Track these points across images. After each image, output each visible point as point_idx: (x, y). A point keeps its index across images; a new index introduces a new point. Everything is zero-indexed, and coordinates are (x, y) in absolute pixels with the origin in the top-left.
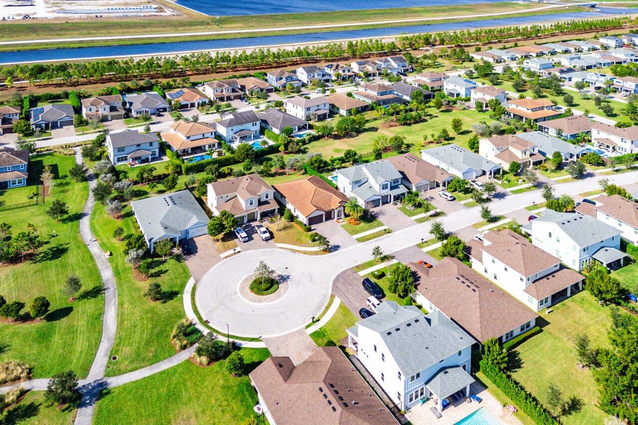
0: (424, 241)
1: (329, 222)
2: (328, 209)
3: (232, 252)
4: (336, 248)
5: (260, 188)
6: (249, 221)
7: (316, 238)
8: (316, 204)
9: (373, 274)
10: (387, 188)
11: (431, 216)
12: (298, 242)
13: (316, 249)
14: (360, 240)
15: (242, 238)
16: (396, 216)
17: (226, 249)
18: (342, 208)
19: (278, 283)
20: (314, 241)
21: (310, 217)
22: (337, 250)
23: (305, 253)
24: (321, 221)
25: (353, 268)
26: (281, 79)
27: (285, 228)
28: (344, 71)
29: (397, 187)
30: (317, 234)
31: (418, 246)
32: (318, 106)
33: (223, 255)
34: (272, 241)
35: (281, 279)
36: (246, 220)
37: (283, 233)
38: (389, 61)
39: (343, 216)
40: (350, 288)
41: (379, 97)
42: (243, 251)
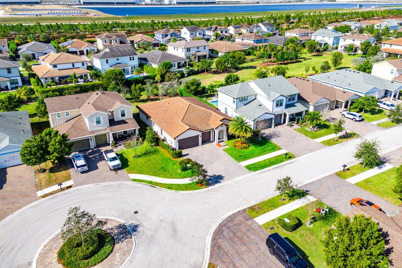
0: (346, 168)
1: (207, 146)
2: (205, 128)
3: (56, 187)
4: (217, 179)
5: (114, 104)
6: (98, 146)
7: (188, 165)
8: (189, 123)
9: (280, 220)
10: (281, 105)
11: (341, 137)
12: (162, 171)
13: (187, 181)
14: (252, 168)
15: (78, 167)
16: (295, 138)
17: (50, 183)
18: (224, 128)
19: (113, 242)
20: (185, 169)
21: (180, 138)
22: (218, 182)
23: (170, 187)
24: (197, 145)
25: (244, 210)
26: (166, 36)
27: (146, 154)
28: (222, 32)
29: (292, 105)
30: (189, 161)
31: (338, 174)
32: (198, 48)
33: (40, 193)
34: (124, 171)
35: (121, 233)
36: (93, 144)
37: (142, 160)
38: (260, 27)
39: (225, 138)
40: (244, 248)
41: (255, 44)
42: (75, 186)
